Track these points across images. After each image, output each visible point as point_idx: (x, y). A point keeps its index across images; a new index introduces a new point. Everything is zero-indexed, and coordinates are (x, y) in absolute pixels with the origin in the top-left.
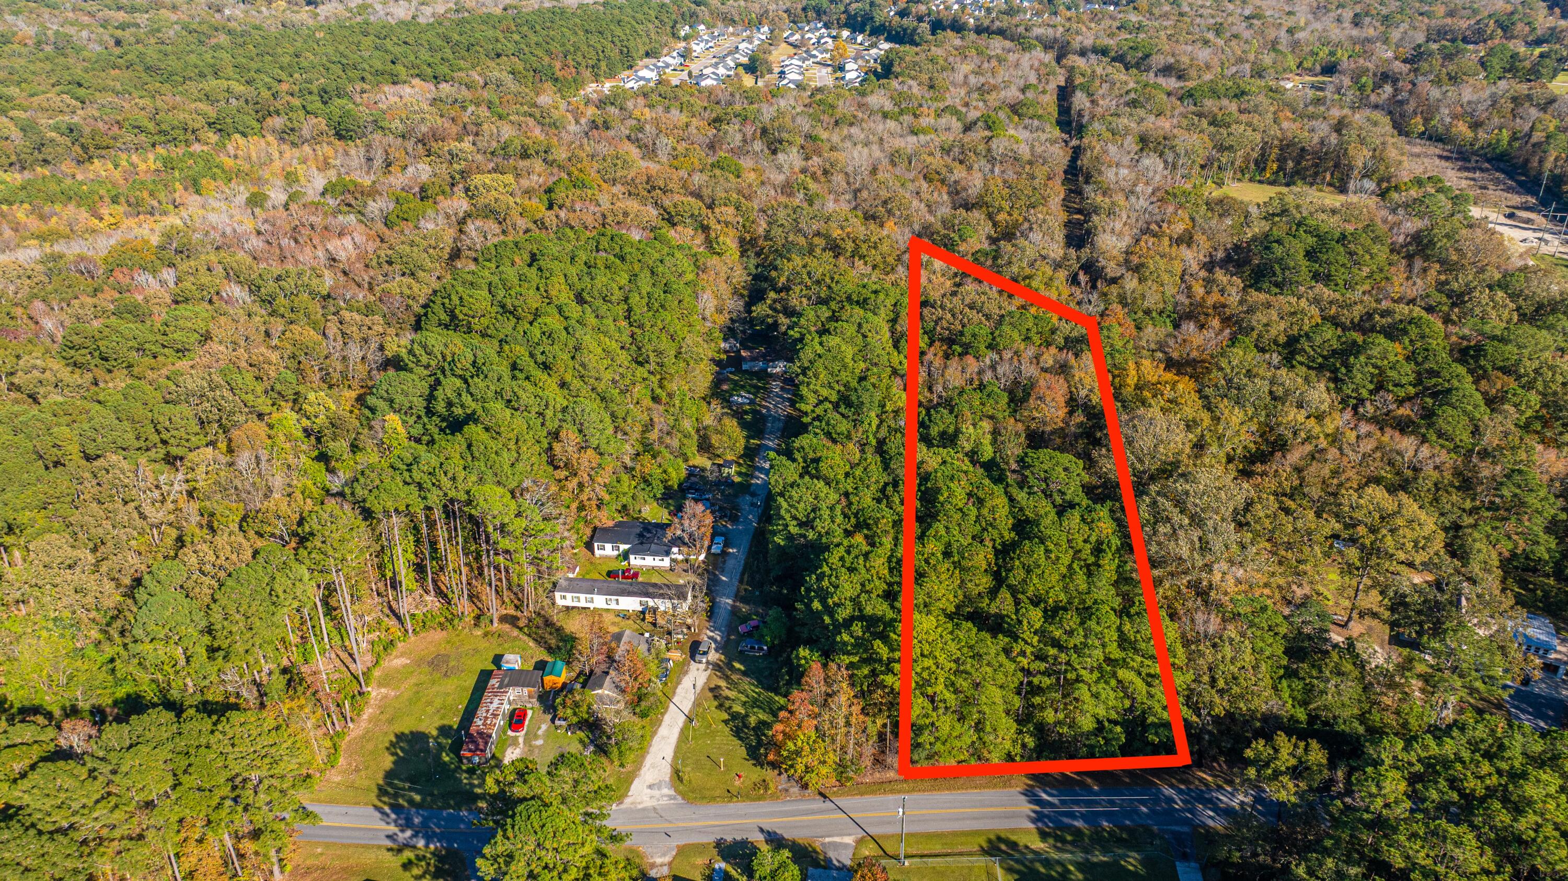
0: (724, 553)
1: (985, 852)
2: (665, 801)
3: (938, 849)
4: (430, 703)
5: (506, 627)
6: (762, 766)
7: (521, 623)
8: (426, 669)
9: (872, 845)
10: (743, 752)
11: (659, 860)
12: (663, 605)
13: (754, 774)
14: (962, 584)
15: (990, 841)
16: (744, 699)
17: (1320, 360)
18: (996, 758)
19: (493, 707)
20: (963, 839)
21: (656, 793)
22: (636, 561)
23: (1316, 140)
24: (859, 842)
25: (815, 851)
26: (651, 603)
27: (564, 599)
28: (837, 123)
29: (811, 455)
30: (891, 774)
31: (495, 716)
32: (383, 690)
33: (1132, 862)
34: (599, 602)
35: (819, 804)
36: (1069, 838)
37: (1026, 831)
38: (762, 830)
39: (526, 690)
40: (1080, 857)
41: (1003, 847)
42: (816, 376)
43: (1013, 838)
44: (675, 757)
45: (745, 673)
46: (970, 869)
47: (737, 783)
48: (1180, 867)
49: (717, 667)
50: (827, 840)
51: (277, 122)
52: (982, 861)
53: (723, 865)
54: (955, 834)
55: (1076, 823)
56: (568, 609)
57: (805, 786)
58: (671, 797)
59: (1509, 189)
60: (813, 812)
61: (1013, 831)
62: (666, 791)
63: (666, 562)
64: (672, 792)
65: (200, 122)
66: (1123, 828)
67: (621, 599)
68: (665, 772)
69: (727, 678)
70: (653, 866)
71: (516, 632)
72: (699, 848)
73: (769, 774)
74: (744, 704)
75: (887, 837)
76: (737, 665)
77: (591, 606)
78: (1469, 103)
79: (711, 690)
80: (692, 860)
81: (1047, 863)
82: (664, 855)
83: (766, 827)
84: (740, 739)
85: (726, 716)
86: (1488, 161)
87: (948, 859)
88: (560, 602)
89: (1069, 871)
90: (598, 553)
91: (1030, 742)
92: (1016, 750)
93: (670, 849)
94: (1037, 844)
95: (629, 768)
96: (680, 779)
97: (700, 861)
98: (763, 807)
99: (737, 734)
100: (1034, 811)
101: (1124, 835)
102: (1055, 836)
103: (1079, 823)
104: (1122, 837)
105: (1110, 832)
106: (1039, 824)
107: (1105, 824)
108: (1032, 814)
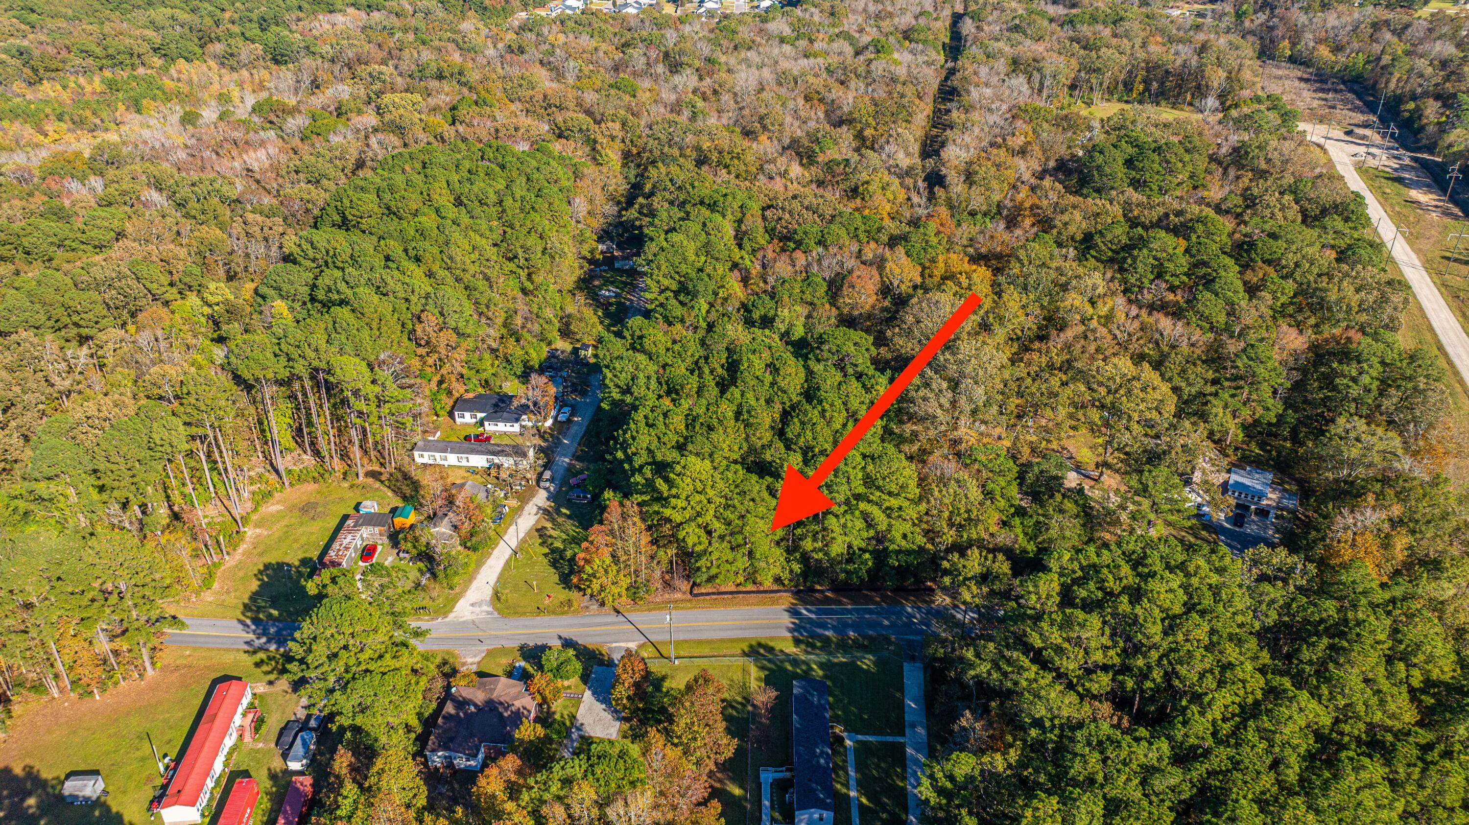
0: (569, 421)
1: (745, 654)
2: (483, 616)
3: (706, 651)
4: (296, 541)
5: (370, 480)
6: (570, 589)
7: (383, 478)
8: (296, 513)
9: (651, 649)
10: (556, 578)
11: (470, 660)
12: (507, 462)
13: (562, 594)
14: (747, 439)
15: (751, 646)
16: (564, 536)
17: (1110, 254)
18: (768, 584)
19: (345, 542)
20: (729, 644)
21: (477, 609)
22: (490, 427)
23: (1179, 62)
24: (640, 646)
25: (601, 653)
26: (496, 460)
27: (422, 458)
28: (736, 48)
29: (638, 333)
30: (678, 596)
31: (347, 548)
32: (258, 531)
33: (867, 662)
34: (452, 459)
35: (613, 618)
36: (819, 644)
37: (783, 639)
38: (560, 637)
39: (377, 529)
40: (824, 658)
41: (762, 651)
42: (659, 268)
43: (771, 644)
44: (498, 582)
45: (569, 517)
46: (729, 667)
47: (547, 601)
48: (906, 666)
49: (546, 512)
50: (612, 645)
51: (218, 48)
52: (740, 661)
53: (523, 664)
54: (722, 641)
55: (826, 633)
56: (425, 466)
57: (603, 604)
58: (488, 613)
59: (1354, 109)
60: (606, 624)
61: (772, 639)
62: (485, 608)
63: (516, 428)
64: (490, 609)
65: (145, 48)
66: (865, 637)
67: (471, 457)
68: (488, 593)
69: (553, 521)
70: (464, 664)
71: (378, 484)
72: (503, 651)
73: (575, 595)
74: (564, 541)
75: (663, 643)
76: (564, 511)
77: (446, 463)
78: (1333, 28)
79: (538, 530)
80: (497, 660)
81: (795, 662)
82: (475, 656)
83: (563, 635)
84: (556, 568)
85: (547, 550)
86: (1344, 83)
87: (713, 659)
88: (419, 460)
89: (812, 669)
90: (459, 420)
91: (797, 567)
92: (785, 576)
93: (481, 652)
94: (791, 649)
95: (457, 590)
96: (499, 599)
97: (505, 661)
98: (565, 620)
99: (554, 564)
100: (793, 623)
101: (866, 642)
102: (807, 643)
103: (829, 633)
104: (864, 643)
105: (854, 640)
106: (795, 634)
107: (851, 633)
108: (791, 626)
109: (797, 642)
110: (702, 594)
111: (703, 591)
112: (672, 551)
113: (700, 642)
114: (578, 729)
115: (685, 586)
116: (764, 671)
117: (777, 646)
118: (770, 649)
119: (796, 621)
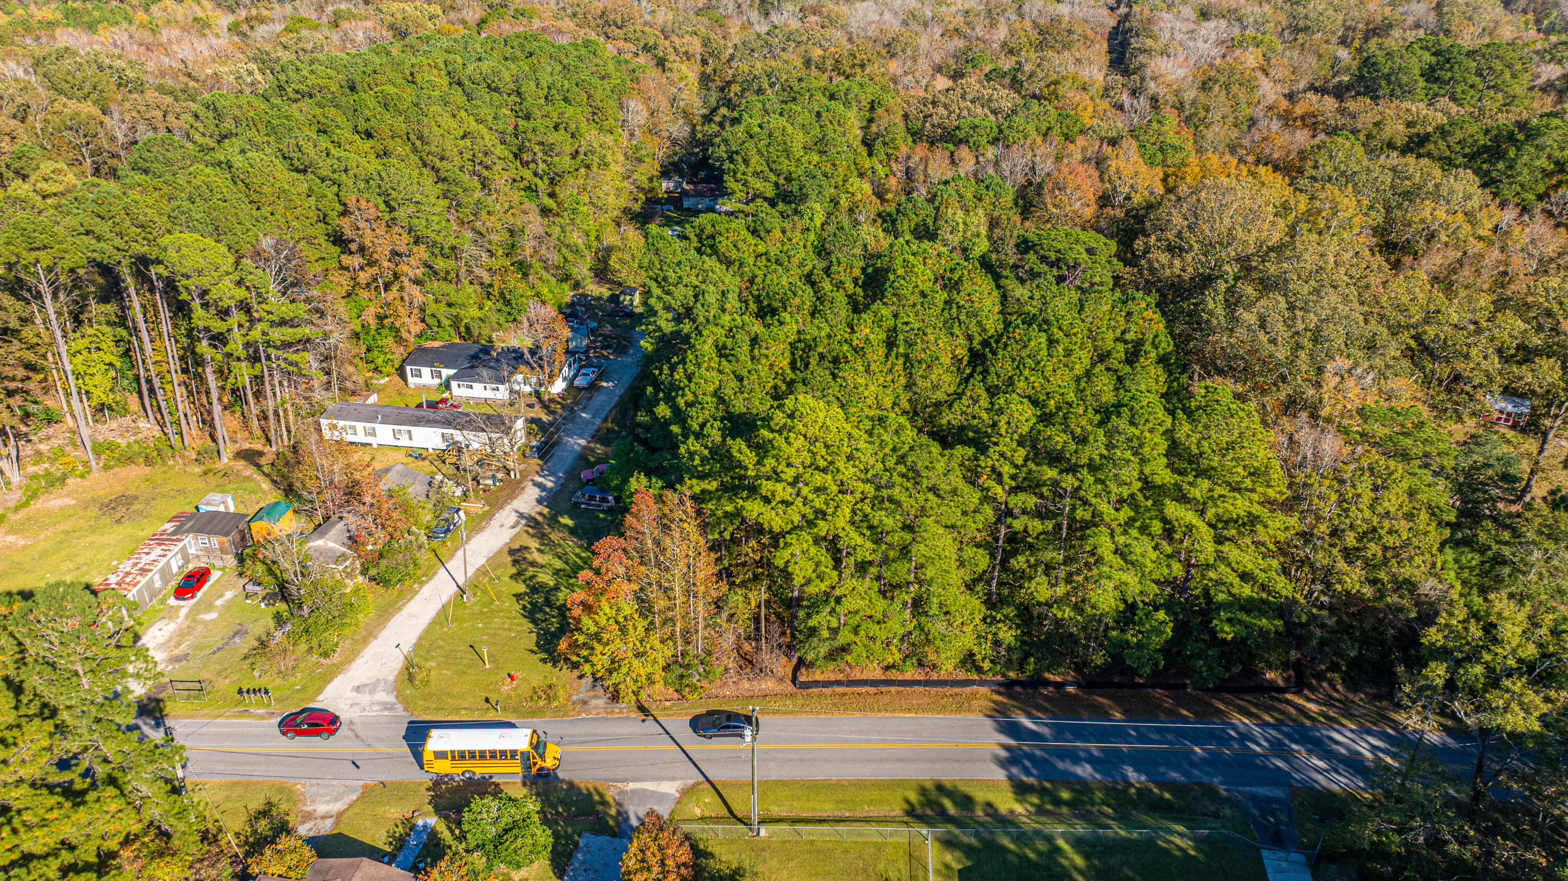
1: (913, 813)
2: (375, 711)
3: (827, 809)
4: (70, 558)
6: (555, 662)
8: (94, 511)
9: (710, 798)
10: (531, 640)
11: (322, 808)
12: (476, 441)
13: (538, 673)
15: (925, 796)
16: (559, 564)
18: (948, 666)
19: (145, 559)
20: (875, 795)
21: (365, 698)
22: (459, 390)
24: (686, 792)
25: (604, 803)
26: (458, 436)
27: (334, 430)
30: (769, 685)
31: (144, 571)
33: (1179, 845)
34: (384, 434)
35: (635, 726)
36: (1065, 795)
37: (992, 785)
39: (215, 541)
41: (948, 806)
43: (966, 790)
44: (418, 645)
45: (573, 531)
46: (879, 847)
47: (507, 687)
48: (1271, 860)
49: (532, 522)
50: (632, 786)
52: (900, 835)
53: (433, 821)
54: (861, 785)
55: (1079, 771)
56: (337, 443)
57: (615, 697)
58: (386, 706)
60: (619, 739)
61: (965, 778)
62: (382, 696)
63: (502, 393)
64: (392, 699)
66: (1164, 785)
68: (396, 663)
69: (542, 536)
70: (308, 817)
72: (401, 791)
73: (562, 676)
74: (557, 572)
75: (736, 785)
76: (566, 520)
77: (374, 441)
79: (512, 552)
80: (380, 811)
82: (336, 800)
84: (534, 621)
85: (521, 588)
87: (841, 828)
88: (328, 433)
89: (1060, 852)
90: (412, 380)
92: (984, 650)
93: (351, 790)
94: (1007, 802)
95: (336, 658)
96: (411, 678)
97: (395, 812)
99: (531, 613)
100: (1006, 748)
101: (1167, 796)
102: (1042, 792)
103: (1084, 771)
104: (1162, 798)
105: (1139, 790)
106: (1014, 770)
107: (1132, 774)
108: (1003, 754)
109: (1021, 790)
110: (816, 684)
111: (818, 677)
112: (759, 595)
113: (813, 787)
115: (782, 665)
116: (958, 854)
117: (980, 795)
118: (966, 802)
119: (1012, 742)
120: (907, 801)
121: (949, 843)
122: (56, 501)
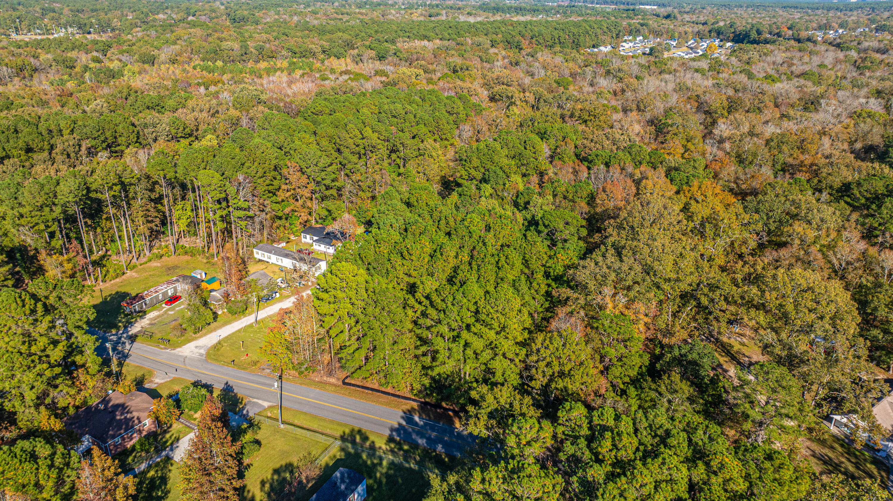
1: (341, 436)
2: (196, 356)
3: (314, 426)
4: (145, 284)
8: (164, 269)
11: (157, 380)
13: (257, 356)
15: (353, 433)
19: (160, 288)
20: (335, 426)
21: (197, 350)
22: (314, 246)
24: (270, 407)
25: (241, 403)
27: (258, 254)
30: (333, 380)
31: (156, 292)
32: (132, 274)
34: (273, 259)
36: (406, 448)
37: (382, 434)
38: (226, 384)
40: (399, 460)
41: (357, 437)
44: (226, 337)
46: (318, 443)
47: (243, 358)
50: (255, 400)
54: (332, 422)
55: (419, 440)
56: (260, 261)
58: (201, 355)
60: (264, 384)
61: (372, 431)
62: (202, 351)
63: (331, 250)
64: (204, 353)
67: (284, 259)
68: (213, 342)
70: (151, 382)
72: (183, 381)
77: (271, 261)
80: (173, 386)
81: (373, 455)
83: (230, 383)
88: (256, 256)
89: (380, 465)
90: (303, 240)
94: (381, 443)
95: (198, 335)
96: (216, 347)
97: (176, 388)
98: (241, 373)
100: (400, 424)
101: (446, 459)
102: (398, 443)
103: (422, 442)
104: (444, 460)
105: (437, 454)
106: (394, 433)
107: (440, 448)
108: (396, 426)
109: (391, 440)
110: (350, 384)
111: (353, 382)
113: (314, 417)
114: (172, 450)
116: (343, 454)
117: (372, 438)
118: (365, 438)
119: (404, 423)
120: (344, 433)
121: (342, 449)
122: (156, 264)
